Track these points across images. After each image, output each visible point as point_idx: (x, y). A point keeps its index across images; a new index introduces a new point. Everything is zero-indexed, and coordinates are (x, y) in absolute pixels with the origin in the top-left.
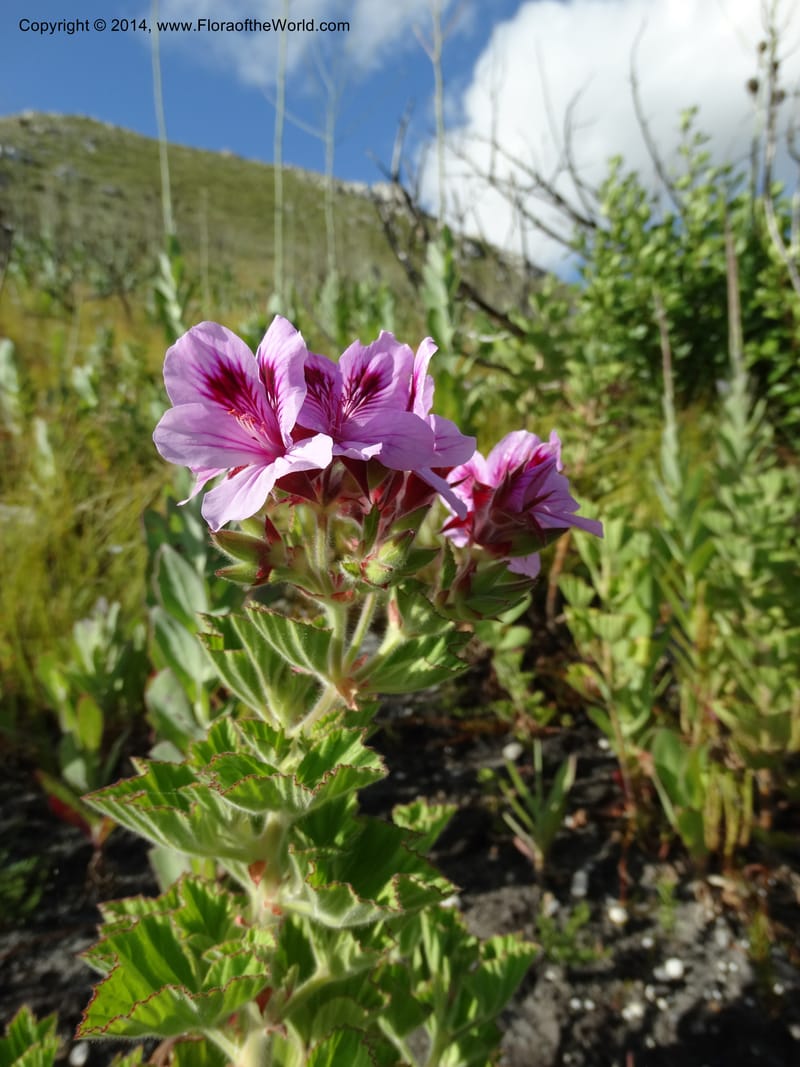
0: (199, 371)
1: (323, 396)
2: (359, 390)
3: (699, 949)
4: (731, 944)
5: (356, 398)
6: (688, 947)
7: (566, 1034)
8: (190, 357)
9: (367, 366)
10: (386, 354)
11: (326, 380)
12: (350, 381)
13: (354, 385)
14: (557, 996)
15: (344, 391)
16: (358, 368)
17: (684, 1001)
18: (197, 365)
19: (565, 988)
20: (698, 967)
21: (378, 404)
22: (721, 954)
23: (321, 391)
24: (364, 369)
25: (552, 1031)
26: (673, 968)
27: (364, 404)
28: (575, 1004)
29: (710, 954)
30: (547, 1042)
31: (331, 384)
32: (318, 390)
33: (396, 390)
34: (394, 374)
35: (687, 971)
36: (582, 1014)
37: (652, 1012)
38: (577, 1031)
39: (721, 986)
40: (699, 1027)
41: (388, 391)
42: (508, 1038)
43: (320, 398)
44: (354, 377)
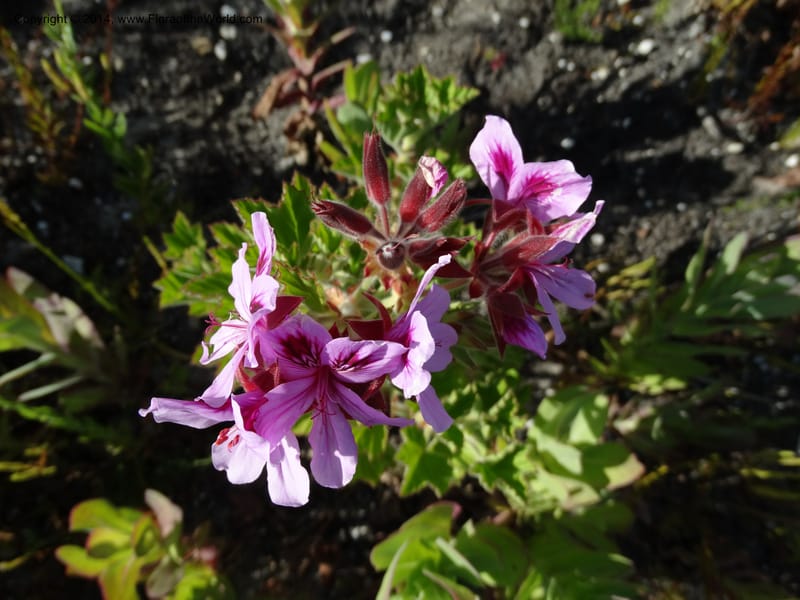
1: (310, 362)
2: (347, 365)
3: (672, 33)
4: (698, 36)
5: (344, 368)
6: (665, 30)
7: (546, 85)
9: (357, 351)
12: (337, 361)
13: (341, 363)
14: (551, 55)
15: (331, 363)
16: (346, 354)
17: (639, 72)
19: (559, 50)
20: (664, 48)
21: (368, 371)
22: (686, 41)
24: (353, 353)
25: (538, 81)
26: (645, 47)
27: (352, 370)
28: (561, 63)
29: (678, 41)
30: (532, 87)
31: (318, 354)
32: (305, 359)
33: (389, 363)
34: (387, 356)
35: (655, 49)
36: (563, 71)
37: (613, 76)
38: (554, 84)
39: (670, 67)
40: (638, 95)
42: (507, 78)
44: (342, 359)
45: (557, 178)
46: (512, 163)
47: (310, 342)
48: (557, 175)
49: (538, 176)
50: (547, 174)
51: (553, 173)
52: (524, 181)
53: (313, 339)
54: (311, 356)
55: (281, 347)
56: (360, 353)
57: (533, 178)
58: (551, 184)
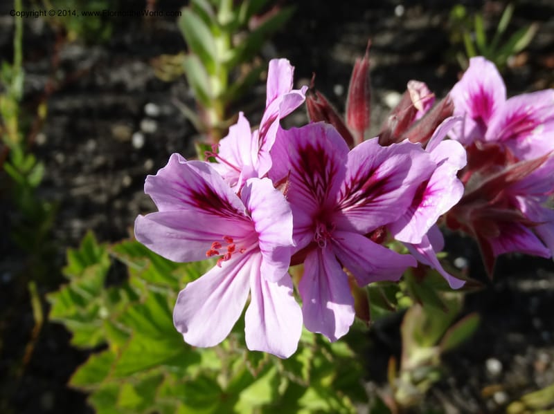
0: (183, 186)
1: (319, 187)
2: (360, 192)
5: (354, 198)
8: (176, 177)
9: (378, 167)
10: (403, 157)
11: (328, 168)
12: (353, 181)
13: (355, 187)
15: (343, 188)
16: (366, 169)
18: (181, 181)
21: (377, 208)
23: (318, 182)
24: (373, 170)
27: (360, 206)
31: (331, 175)
32: (316, 180)
33: (403, 196)
34: (406, 180)
41: (392, 196)
43: (315, 190)
44: (359, 178)
45: (541, 112)
46: (492, 103)
47: (327, 157)
48: (543, 108)
49: (520, 113)
50: (532, 108)
51: (537, 106)
52: (504, 121)
53: (330, 156)
54: (324, 178)
55: (298, 156)
56: (381, 169)
57: (515, 117)
58: (532, 121)
